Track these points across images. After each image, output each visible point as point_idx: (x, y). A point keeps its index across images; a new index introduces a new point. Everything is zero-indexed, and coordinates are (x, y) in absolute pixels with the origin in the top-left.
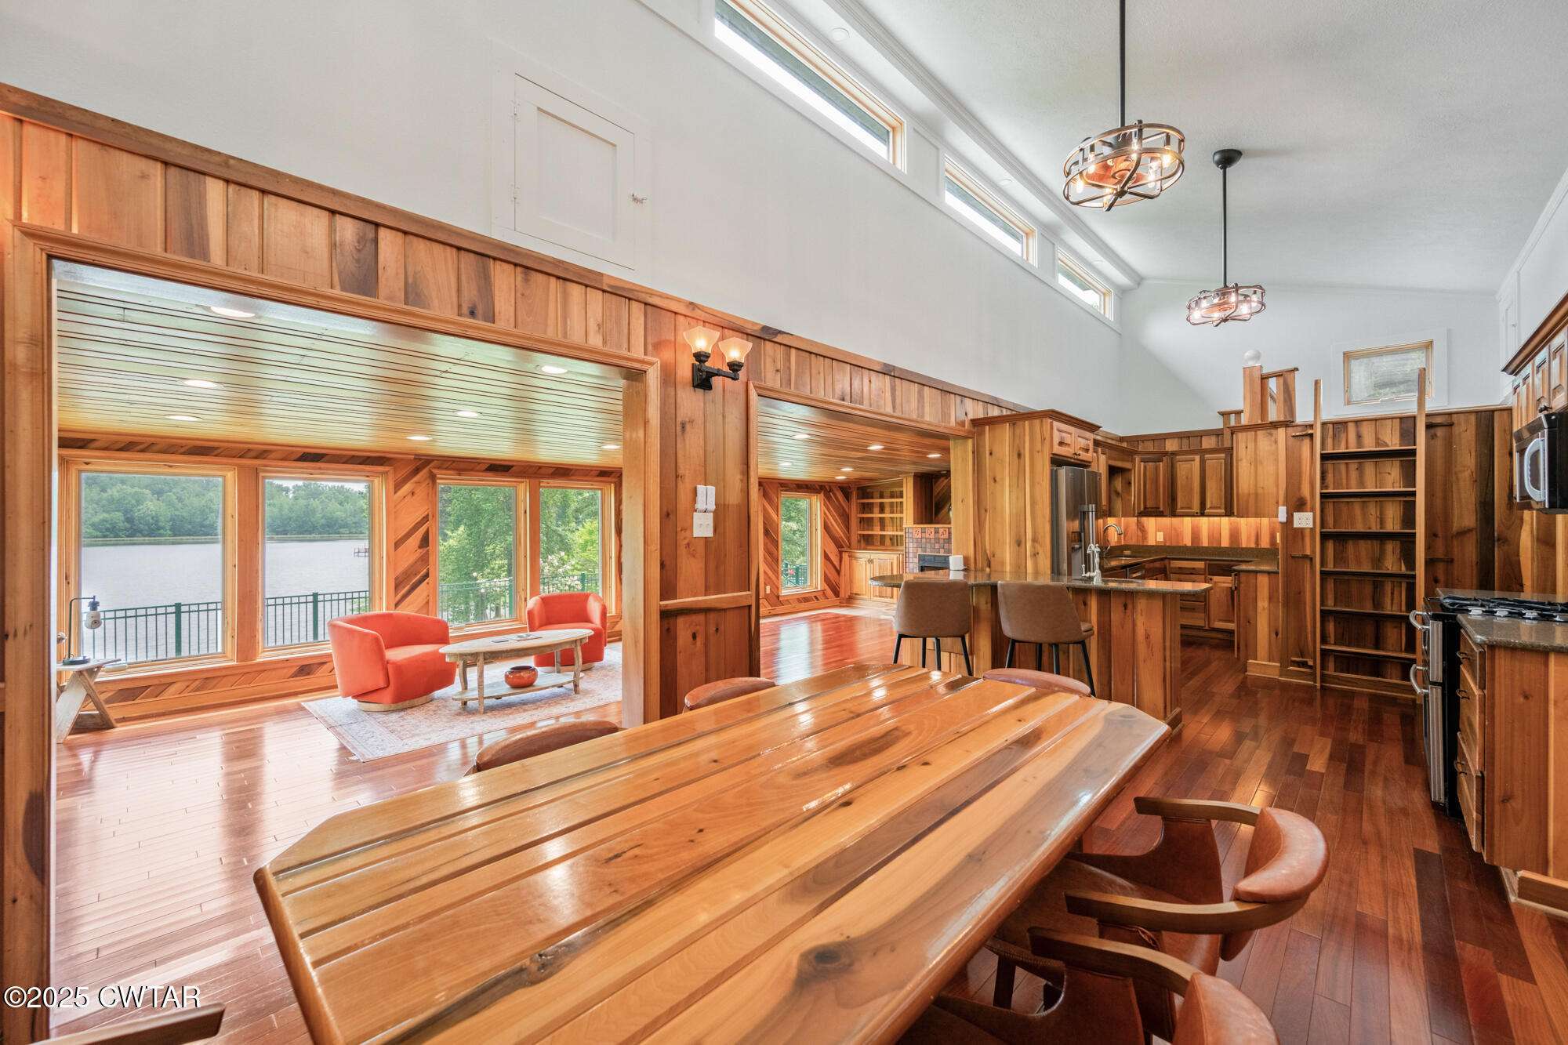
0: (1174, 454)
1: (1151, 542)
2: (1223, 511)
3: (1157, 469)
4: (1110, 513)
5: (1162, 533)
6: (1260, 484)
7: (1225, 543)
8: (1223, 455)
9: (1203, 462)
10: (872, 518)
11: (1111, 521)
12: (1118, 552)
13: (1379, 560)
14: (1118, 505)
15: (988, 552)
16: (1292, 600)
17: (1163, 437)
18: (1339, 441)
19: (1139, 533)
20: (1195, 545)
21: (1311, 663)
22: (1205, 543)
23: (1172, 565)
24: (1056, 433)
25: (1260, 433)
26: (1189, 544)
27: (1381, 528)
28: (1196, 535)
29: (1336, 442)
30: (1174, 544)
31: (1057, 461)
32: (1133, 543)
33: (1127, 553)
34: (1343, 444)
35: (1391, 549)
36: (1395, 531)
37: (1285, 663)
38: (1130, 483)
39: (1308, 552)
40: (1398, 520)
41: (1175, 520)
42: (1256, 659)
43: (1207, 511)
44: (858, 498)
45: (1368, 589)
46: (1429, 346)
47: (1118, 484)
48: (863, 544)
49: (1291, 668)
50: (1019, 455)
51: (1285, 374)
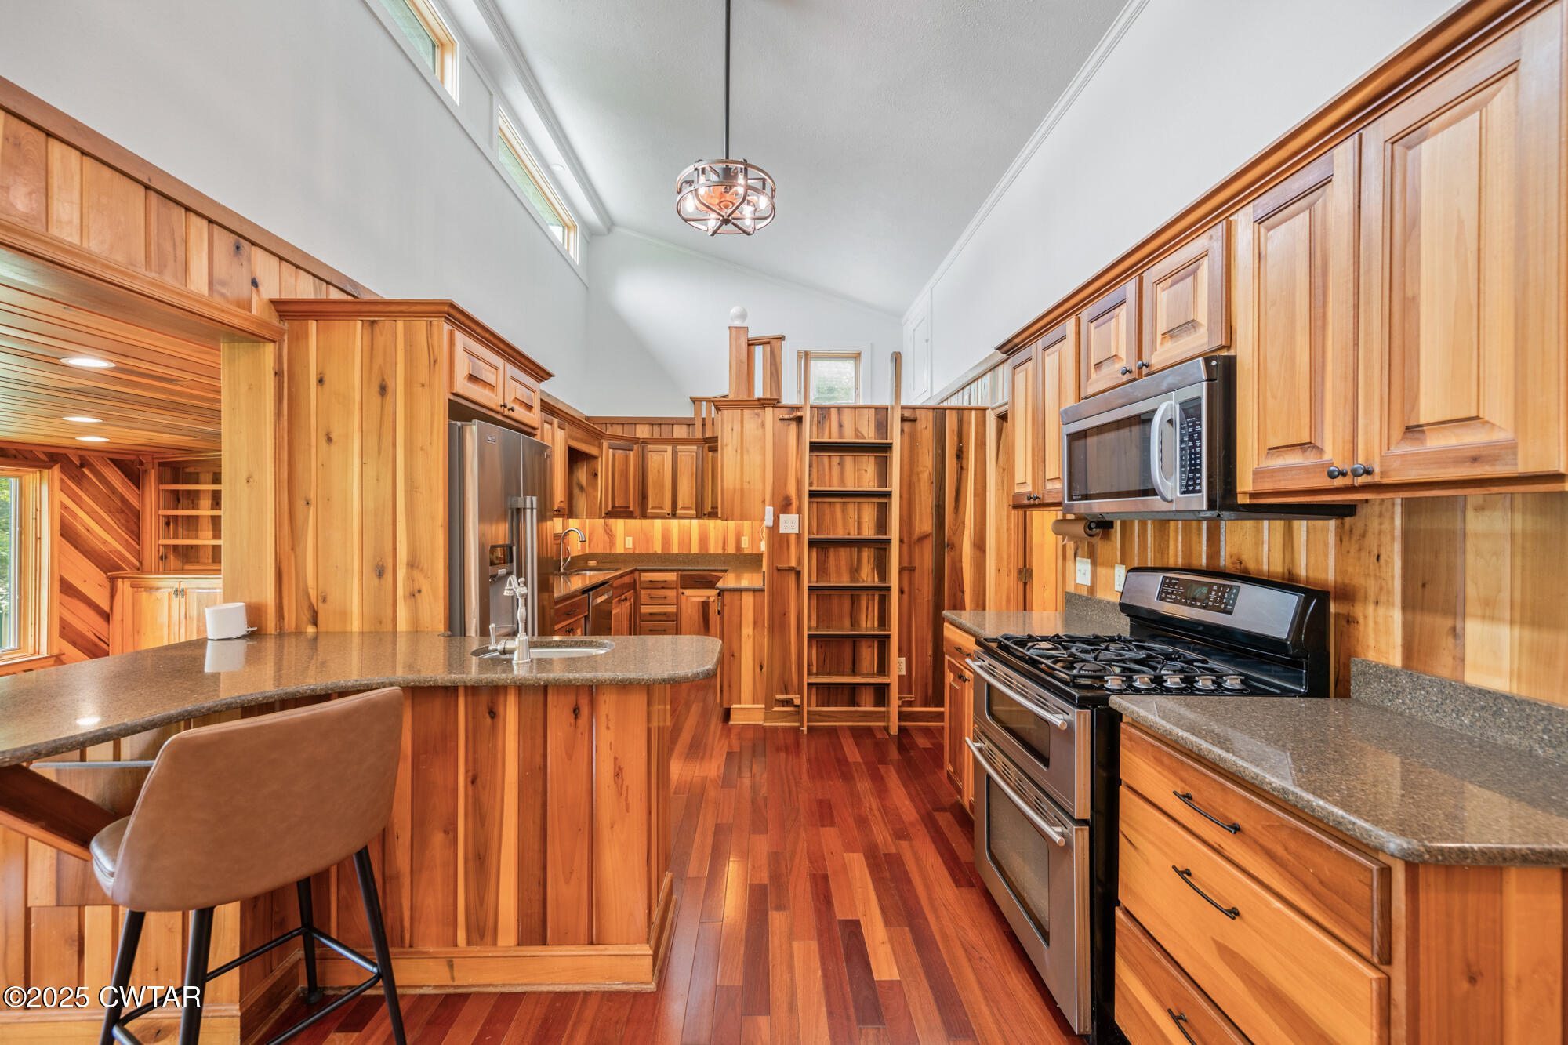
0: (645, 442)
1: (619, 549)
2: (694, 512)
3: (627, 458)
4: (569, 512)
5: (631, 538)
6: (746, 478)
7: (695, 549)
8: (695, 448)
9: (675, 453)
10: (197, 517)
11: (573, 523)
12: (581, 564)
13: (856, 571)
14: (581, 503)
15: (312, 592)
16: (776, 622)
17: (634, 422)
18: (823, 430)
19: (607, 538)
20: (666, 552)
21: (797, 702)
22: (675, 550)
23: (642, 579)
24: (460, 357)
25: (746, 412)
26: (659, 551)
27: (859, 533)
28: (666, 540)
29: (820, 431)
30: (644, 552)
31: (460, 411)
32: (599, 551)
33: (592, 563)
34: (827, 433)
35: (867, 554)
36: (870, 537)
37: (770, 703)
38: (596, 475)
39: (793, 564)
40: (873, 525)
41: (646, 522)
42: (740, 703)
43: (678, 512)
44: (161, 480)
45: (847, 604)
46: (857, 357)
47: (582, 475)
48: (173, 561)
49: (775, 709)
50: (383, 390)
51: (773, 342)
